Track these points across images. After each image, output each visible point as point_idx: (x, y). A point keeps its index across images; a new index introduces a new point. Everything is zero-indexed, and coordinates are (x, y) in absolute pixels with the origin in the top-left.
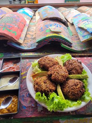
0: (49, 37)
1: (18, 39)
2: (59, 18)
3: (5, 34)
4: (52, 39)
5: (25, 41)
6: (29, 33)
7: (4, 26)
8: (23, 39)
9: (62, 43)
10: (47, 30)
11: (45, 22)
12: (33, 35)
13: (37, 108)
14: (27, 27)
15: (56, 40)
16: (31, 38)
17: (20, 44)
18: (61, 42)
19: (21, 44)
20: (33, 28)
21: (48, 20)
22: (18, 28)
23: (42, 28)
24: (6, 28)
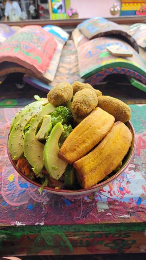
0: (107, 67)
1: (45, 71)
2: (123, 32)
3: (18, 59)
4: (114, 69)
5: (57, 78)
6: (64, 65)
7: (17, 46)
8: (54, 74)
9: (133, 79)
10: (100, 53)
11: (95, 42)
12: (70, 69)
13: (96, 204)
14: (60, 54)
15: (122, 73)
16: (68, 74)
17: (47, 82)
18: (132, 76)
19: (50, 82)
20: (70, 58)
21: (102, 38)
22: (44, 52)
23: (90, 52)
24: (21, 49)
